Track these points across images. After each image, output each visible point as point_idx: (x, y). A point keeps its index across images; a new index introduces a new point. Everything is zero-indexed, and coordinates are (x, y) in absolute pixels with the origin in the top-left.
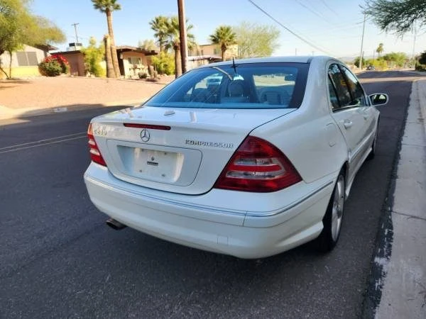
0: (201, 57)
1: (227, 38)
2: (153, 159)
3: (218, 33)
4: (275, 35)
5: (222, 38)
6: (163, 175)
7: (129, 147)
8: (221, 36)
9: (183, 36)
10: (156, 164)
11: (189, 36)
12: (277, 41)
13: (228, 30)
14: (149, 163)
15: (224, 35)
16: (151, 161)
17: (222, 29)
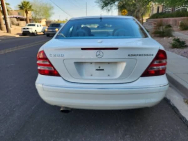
0: (12, 16)
1: (28, 7)
2: (100, 67)
3: (22, 4)
4: (51, 8)
5: (25, 7)
6: (109, 75)
7: (85, 63)
8: (24, 6)
9: (3, 3)
10: (103, 70)
11: (7, 4)
12: (53, 11)
13: (28, 3)
14: (97, 70)
15: (26, 5)
16: (98, 68)
17: (24, 2)
